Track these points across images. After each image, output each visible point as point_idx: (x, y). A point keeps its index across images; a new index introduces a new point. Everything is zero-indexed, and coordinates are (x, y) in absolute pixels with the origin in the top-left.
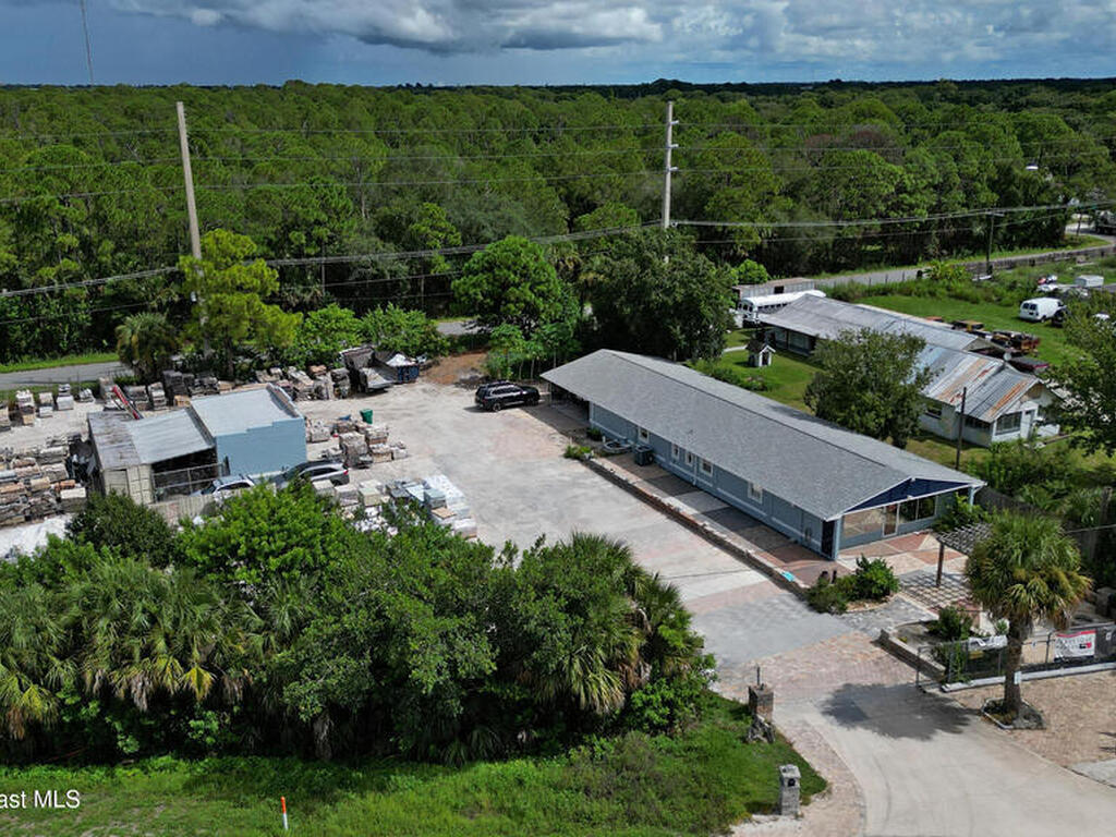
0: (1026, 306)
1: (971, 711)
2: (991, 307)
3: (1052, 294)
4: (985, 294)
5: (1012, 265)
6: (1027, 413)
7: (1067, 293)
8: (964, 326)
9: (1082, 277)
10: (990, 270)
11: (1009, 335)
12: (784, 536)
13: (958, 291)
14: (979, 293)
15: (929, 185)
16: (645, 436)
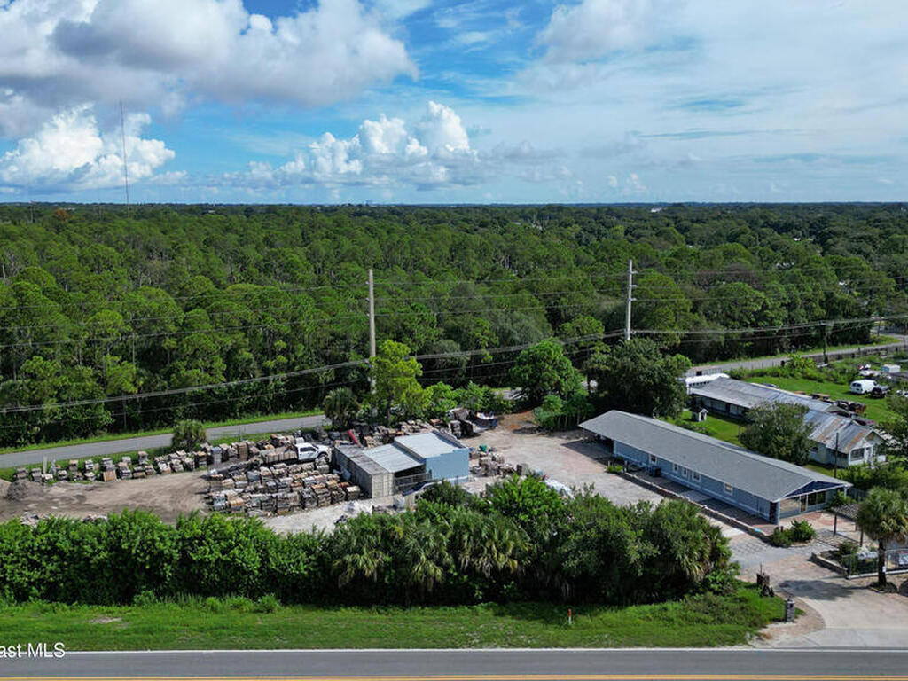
0: (854, 385)
1: (862, 587)
2: (831, 384)
3: (870, 377)
4: (826, 376)
5: (839, 357)
6: (867, 449)
7: (878, 376)
8: (818, 397)
9: (886, 365)
10: (826, 360)
11: (847, 403)
12: (748, 513)
13: (809, 374)
14: (823, 376)
15: (783, 305)
16: (654, 460)
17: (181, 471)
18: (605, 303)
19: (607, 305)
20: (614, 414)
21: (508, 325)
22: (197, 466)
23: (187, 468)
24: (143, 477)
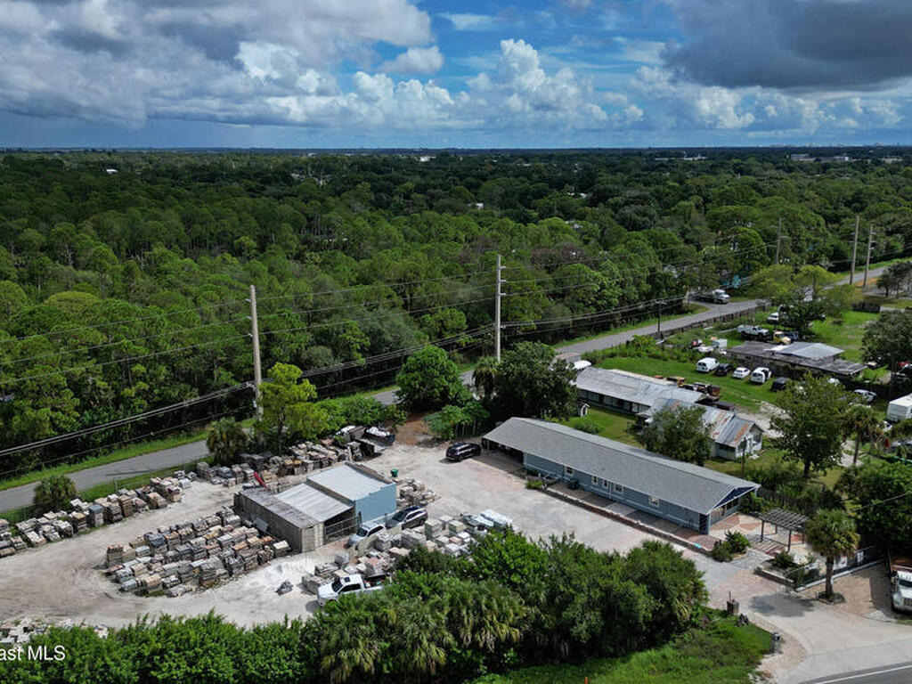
0: (700, 364)
1: (813, 600)
3: (708, 355)
6: (749, 440)
7: (714, 353)
8: (675, 381)
9: (714, 339)
10: (662, 336)
12: (677, 524)
13: (654, 353)
14: (666, 354)
15: (617, 283)
16: (571, 472)
17: (56, 540)
18: (461, 290)
19: (463, 293)
20: (514, 421)
21: (377, 325)
22: (76, 530)
23: (64, 534)
24: (11, 554)
